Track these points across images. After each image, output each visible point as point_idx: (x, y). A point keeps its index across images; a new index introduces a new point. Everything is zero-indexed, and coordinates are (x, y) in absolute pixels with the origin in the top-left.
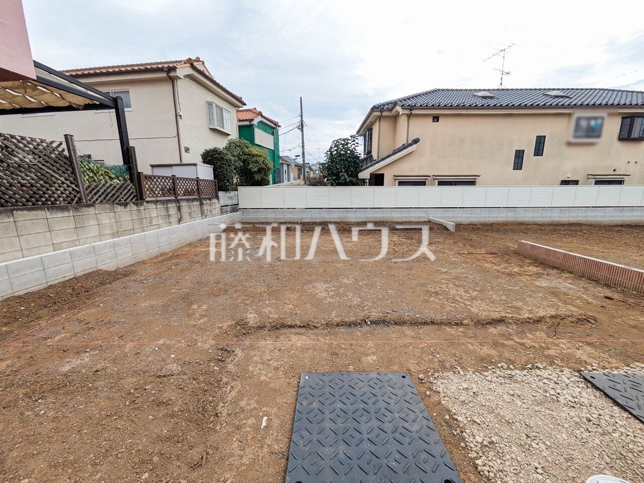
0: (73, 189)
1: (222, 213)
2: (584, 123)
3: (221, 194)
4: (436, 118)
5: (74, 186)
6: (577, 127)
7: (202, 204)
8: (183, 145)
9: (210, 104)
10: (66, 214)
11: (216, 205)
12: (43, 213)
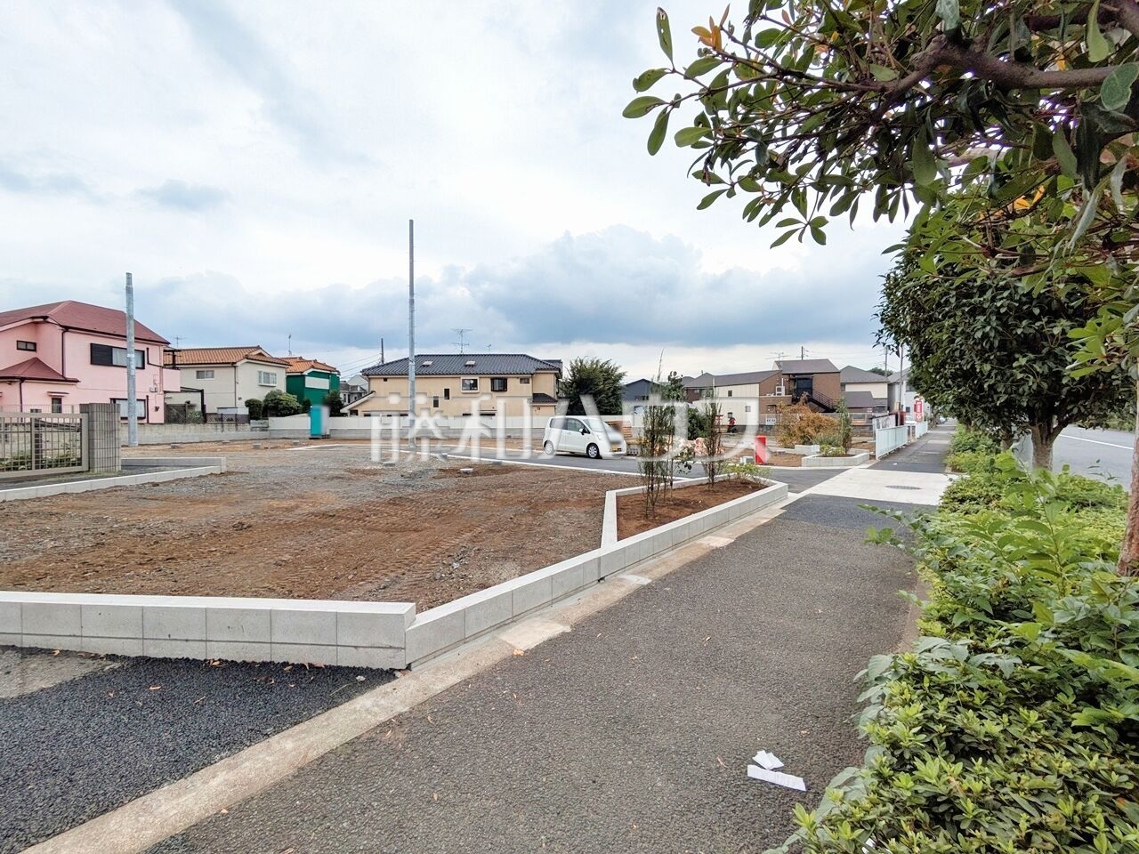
1: (252, 430)
2: (467, 382)
3: (251, 421)
4: (385, 380)
6: (464, 384)
7: (237, 425)
8: (238, 396)
9: (260, 372)
11: (248, 427)
12: (177, 424)
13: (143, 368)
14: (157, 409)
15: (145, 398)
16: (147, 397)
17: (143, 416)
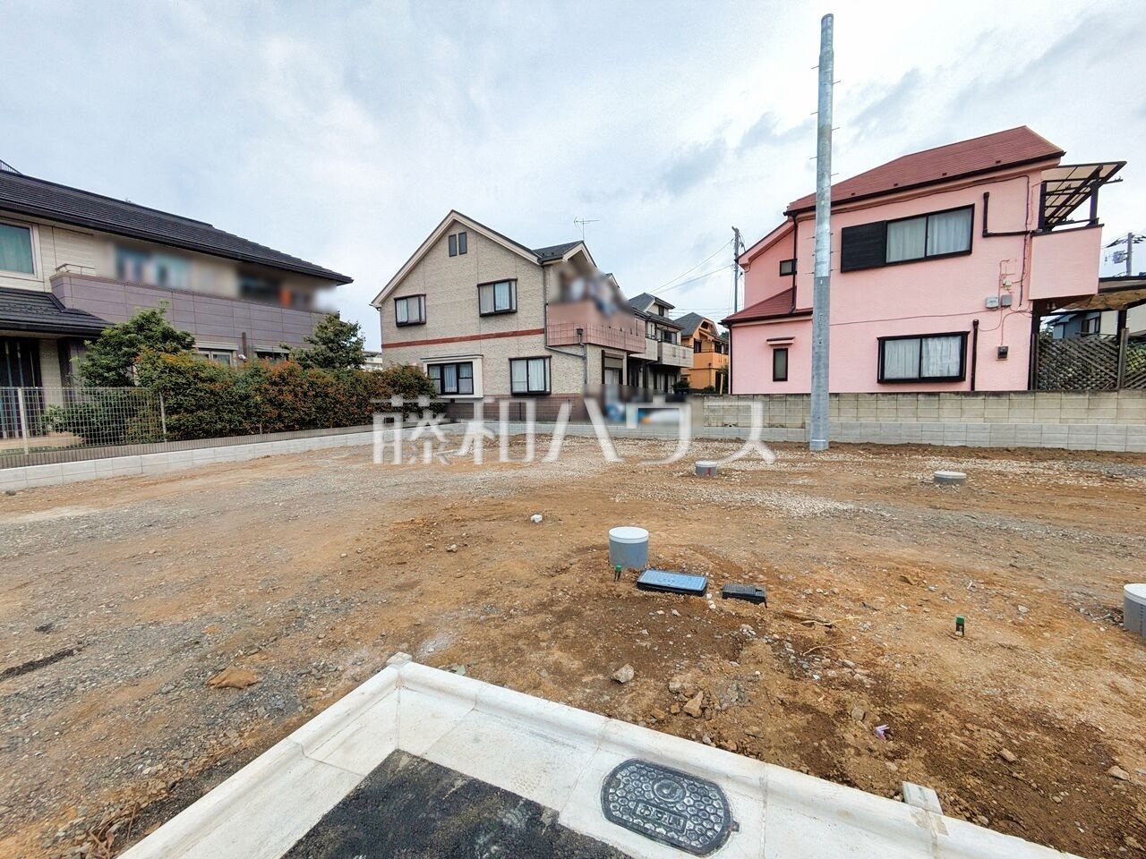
0: (1111, 377)
5: (1112, 374)
10: (1081, 397)
12: (1059, 395)
13: (968, 252)
14: (1003, 354)
15: (968, 328)
16: (976, 324)
17: (954, 372)
